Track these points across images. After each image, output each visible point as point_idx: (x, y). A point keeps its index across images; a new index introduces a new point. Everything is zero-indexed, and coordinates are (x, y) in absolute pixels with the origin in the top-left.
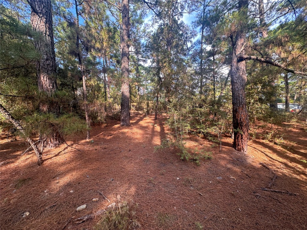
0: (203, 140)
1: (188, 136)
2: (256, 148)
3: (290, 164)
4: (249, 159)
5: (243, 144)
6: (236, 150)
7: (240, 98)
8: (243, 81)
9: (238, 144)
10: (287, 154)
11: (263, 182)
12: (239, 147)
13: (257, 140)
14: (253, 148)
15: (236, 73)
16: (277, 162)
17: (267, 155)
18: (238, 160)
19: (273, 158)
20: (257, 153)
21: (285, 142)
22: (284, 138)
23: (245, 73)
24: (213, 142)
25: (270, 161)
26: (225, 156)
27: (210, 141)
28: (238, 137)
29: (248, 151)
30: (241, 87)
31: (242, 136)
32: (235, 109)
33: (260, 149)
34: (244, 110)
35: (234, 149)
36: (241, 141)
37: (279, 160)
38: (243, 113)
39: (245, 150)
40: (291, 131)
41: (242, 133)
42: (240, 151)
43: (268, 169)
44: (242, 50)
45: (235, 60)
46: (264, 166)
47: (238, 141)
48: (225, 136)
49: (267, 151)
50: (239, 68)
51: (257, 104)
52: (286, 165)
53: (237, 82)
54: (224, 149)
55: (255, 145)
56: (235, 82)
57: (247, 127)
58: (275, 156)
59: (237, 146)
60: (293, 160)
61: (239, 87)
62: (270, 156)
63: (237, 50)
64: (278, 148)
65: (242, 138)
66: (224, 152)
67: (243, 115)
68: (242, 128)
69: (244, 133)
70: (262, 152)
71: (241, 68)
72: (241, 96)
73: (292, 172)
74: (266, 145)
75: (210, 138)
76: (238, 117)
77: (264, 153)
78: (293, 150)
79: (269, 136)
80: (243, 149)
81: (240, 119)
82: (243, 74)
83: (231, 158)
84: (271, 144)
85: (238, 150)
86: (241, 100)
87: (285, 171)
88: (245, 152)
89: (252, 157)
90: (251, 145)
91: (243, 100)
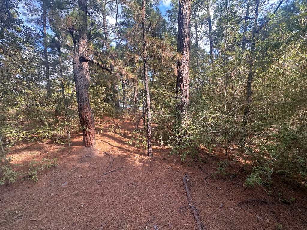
0: (50, 145)
1: (25, 146)
2: (103, 141)
3: (123, 147)
4: (96, 152)
5: (92, 140)
6: (86, 147)
7: (84, 97)
8: (86, 81)
9: (87, 141)
10: (122, 140)
11: (105, 168)
12: (88, 143)
13: (105, 133)
14: (101, 141)
15: (78, 72)
16: (116, 148)
17: (110, 144)
18: (87, 156)
19: (114, 145)
20: (103, 144)
21: (122, 131)
22: (121, 129)
23: (88, 74)
24: (62, 145)
25: (111, 148)
26: (74, 156)
27: (58, 144)
28: (86, 135)
29: (96, 145)
30: (84, 86)
31: (89, 132)
32: (80, 108)
33: (105, 140)
34: (88, 108)
35: (84, 147)
36: (89, 137)
37: (117, 146)
38: (87, 112)
39: (94, 145)
40: (126, 123)
41: (89, 130)
42: (90, 147)
43: (109, 155)
44: (84, 50)
45: (77, 59)
46: (107, 154)
47: (86, 138)
48: (77, 136)
49: (111, 141)
50: (83, 68)
51: (103, 103)
52: (120, 148)
53: (80, 81)
54: (74, 150)
55: (103, 138)
56: (78, 80)
57: (93, 124)
58: (115, 144)
59: (86, 143)
60: (124, 143)
61: (82, 86)
62: (112, 144)
63: (80, 49)
64: (118, 137)
65: (89, 135)
66: (74, 153)
67: (87, 113)
68: (88, 126)
69: (91, 130)
70: (107, 143)
71: (84, 68)
72: (84, 95)
73: (123, 152)
74: (111, 136)
75: (58, 142)
76: (84, 115)
77: (108, 143)
78: (125, 136)
79: (112, 129)
80: (92, 145)
81: (86, 117)
82: (86, 74)
83: (80, 157)
84: (114, 134)
85: (88, 147)
86: (84, 99)
87: (119, 153)
88: (94, 147)
89: (99, 150)
90: (100, 138)
91: (86, 99)
